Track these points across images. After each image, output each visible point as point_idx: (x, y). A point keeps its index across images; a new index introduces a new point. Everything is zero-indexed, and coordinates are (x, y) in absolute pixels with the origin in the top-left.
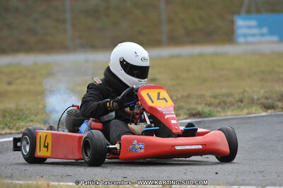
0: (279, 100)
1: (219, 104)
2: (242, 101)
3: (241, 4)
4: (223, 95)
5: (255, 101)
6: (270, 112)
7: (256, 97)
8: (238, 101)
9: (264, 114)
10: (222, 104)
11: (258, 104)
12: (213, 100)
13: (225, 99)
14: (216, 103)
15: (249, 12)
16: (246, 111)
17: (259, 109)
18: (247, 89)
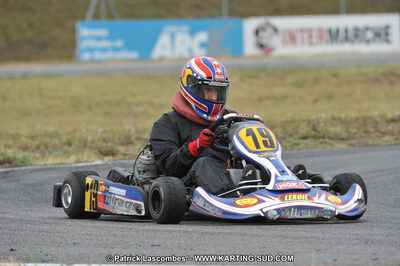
0: (122, 144)
1: (38, 147)
2: (70, 144)
3: (87, 6)
4: (45, 135)
5: (88, 145)
6: (107, 159)
7: (90, 138)
8: (65, 144)
9: (99, 162)
10: (42, 148)
11: (91, 148)
12: (30, 142)
13: (47, 140)
14: (34, 147)
15: (96, 17)
16: (73, 158)
17: (93, 156)
18: (82, 128)
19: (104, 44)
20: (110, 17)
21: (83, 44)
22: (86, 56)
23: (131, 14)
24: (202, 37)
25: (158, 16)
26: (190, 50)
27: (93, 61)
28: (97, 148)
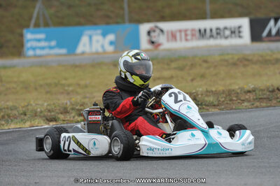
0: (62, 113)
1: (3, 117)
2: (25, 114)
3: (31, 18)
4: (8, 108)
5: (38, 114)
6: (52, 124)
7: (39, 110)
8: (22, 114)
9: (46, 126)
10: (6, 117)
11: (41, 117)
13: (9, 112)
15: (37, 25)
16: (28, 124)
17: (42, 121)
18: (32, 102)
19: (43, 44)
20: (47, 25)
21: (28, 45)
22: (31, 53)
23: (61, 22)
24: (111, 37)
25: (79, 24)
26: (103, 46)
27: (36, 56)
28: (44, 116)
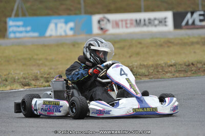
0: (33, 80)
2: (7, 81)
5: (16, 81)
6: (26, 88)
7: (17, 77)
8: (4, 80)
9: (22, 90)
11: (18, 82)
15: (17, 15)
16: (8, 88)
17: (19, 86)
18: (12, 72)
19: (21, 29)
20: (24, 15)
21: (10, 29)
22: (12, 35)
23: (34, 13)
24: (71, 25)
25: (48, 15)
26: (65, 31)
27: (16, 38)
28: (21, 82)
